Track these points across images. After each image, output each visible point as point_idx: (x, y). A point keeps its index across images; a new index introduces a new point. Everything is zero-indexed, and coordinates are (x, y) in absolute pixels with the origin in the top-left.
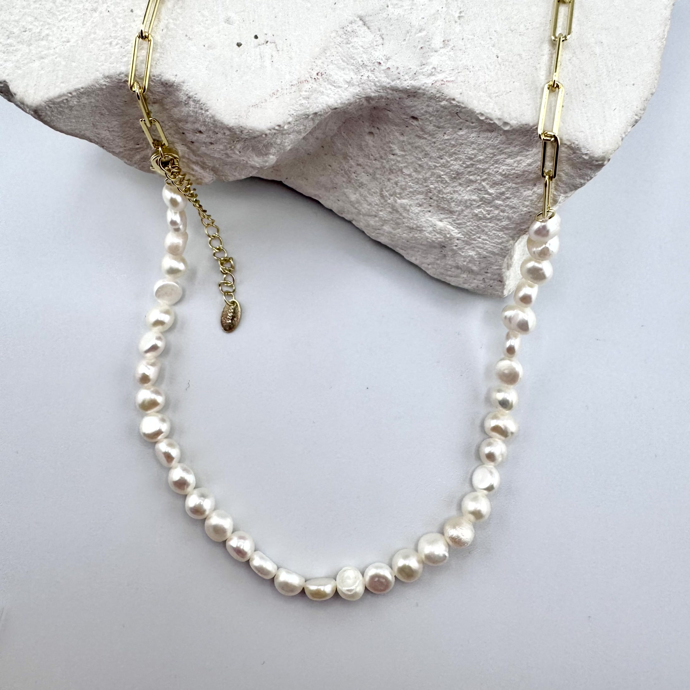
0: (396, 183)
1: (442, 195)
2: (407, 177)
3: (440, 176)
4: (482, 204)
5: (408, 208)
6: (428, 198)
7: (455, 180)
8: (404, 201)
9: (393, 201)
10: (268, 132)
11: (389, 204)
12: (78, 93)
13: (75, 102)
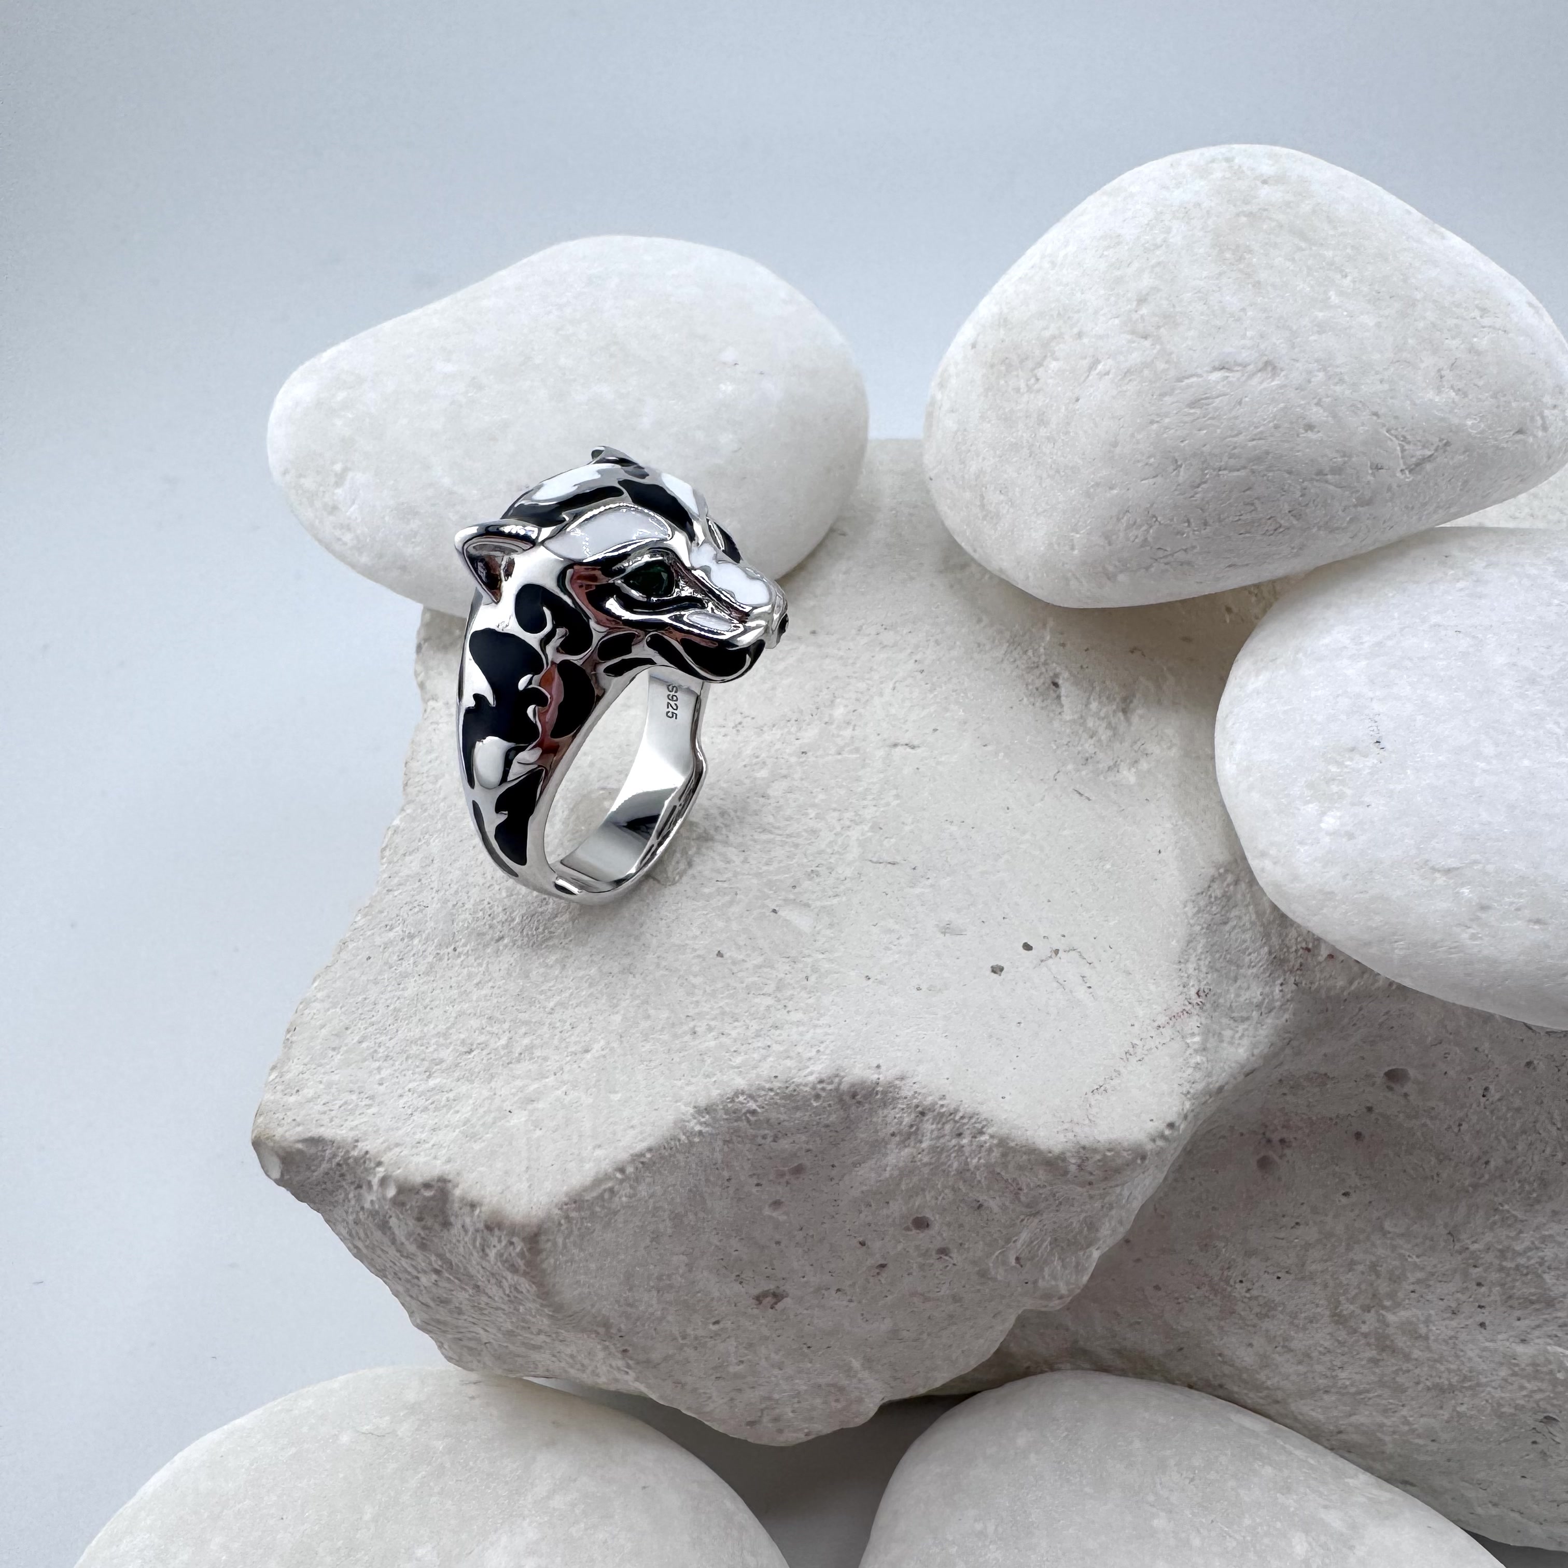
0: (1373, 1267)
1: (1513, 1259)
2: (1400, 1242)
5: (1423, 1330)
6: (1474, 1283)
7: (1538, 1207)
8: (1404, 1314)
9: (1377, 1325)
11: (1366, 1335)
12: (637, 1168)
13: (626, 1196)
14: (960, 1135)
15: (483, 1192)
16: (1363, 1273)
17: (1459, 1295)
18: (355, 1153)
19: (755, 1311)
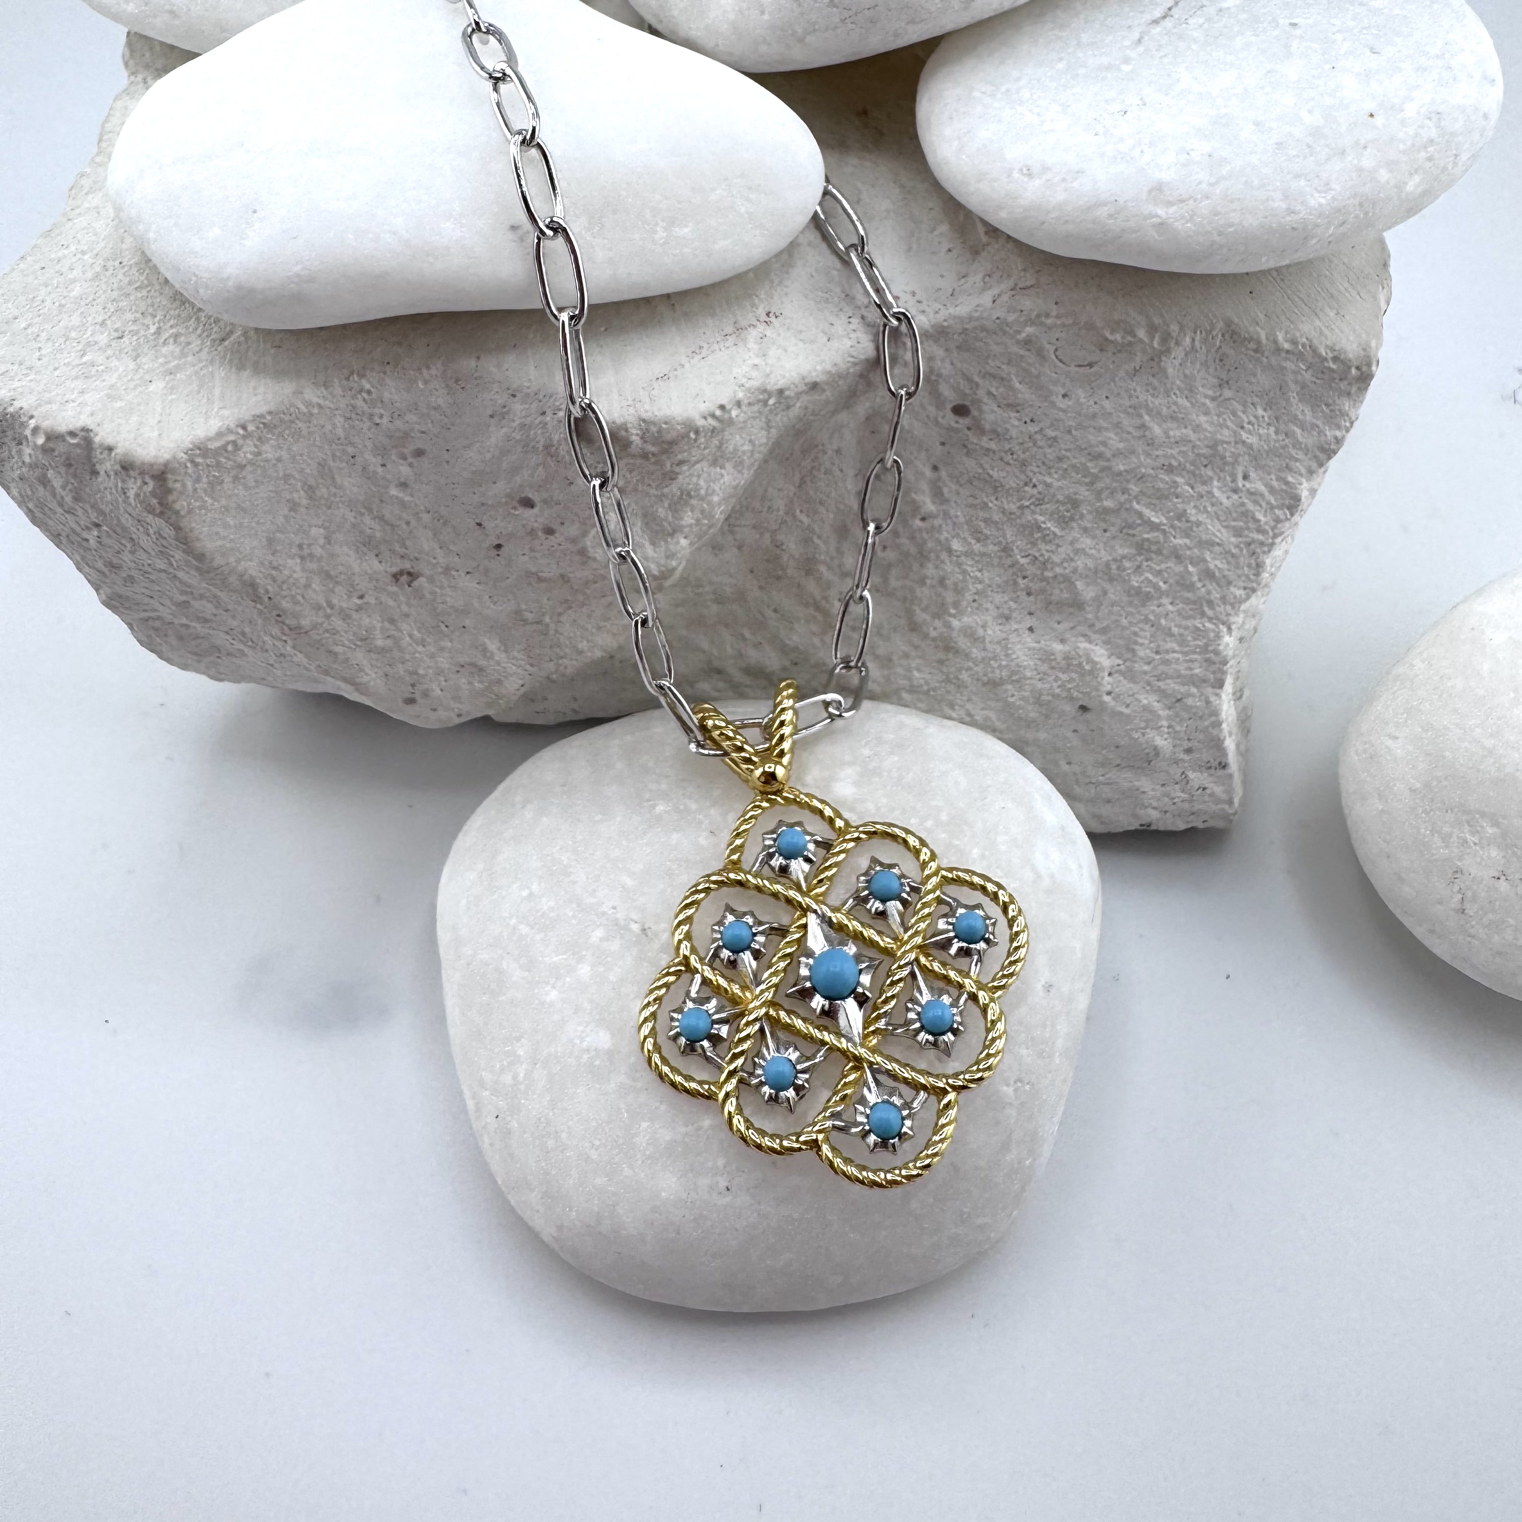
0: (942, 581)
1: (1052, 570)
2: (963, 558)
3: (1039, 528)
4: (1147, 560)
5: (980, 632)
6: (1023, 593)
7: (1074, 524)
8: (966, 619)
9: (944, 630)
10: (701, 423)
11: (934, 640)
12: (258, 428)
13: (251, 453)
14: (544, 413)
15: (118, 439)
16: (933, 587)
17: (1011, 603)
18: (11, 410)
19: (394, 589)
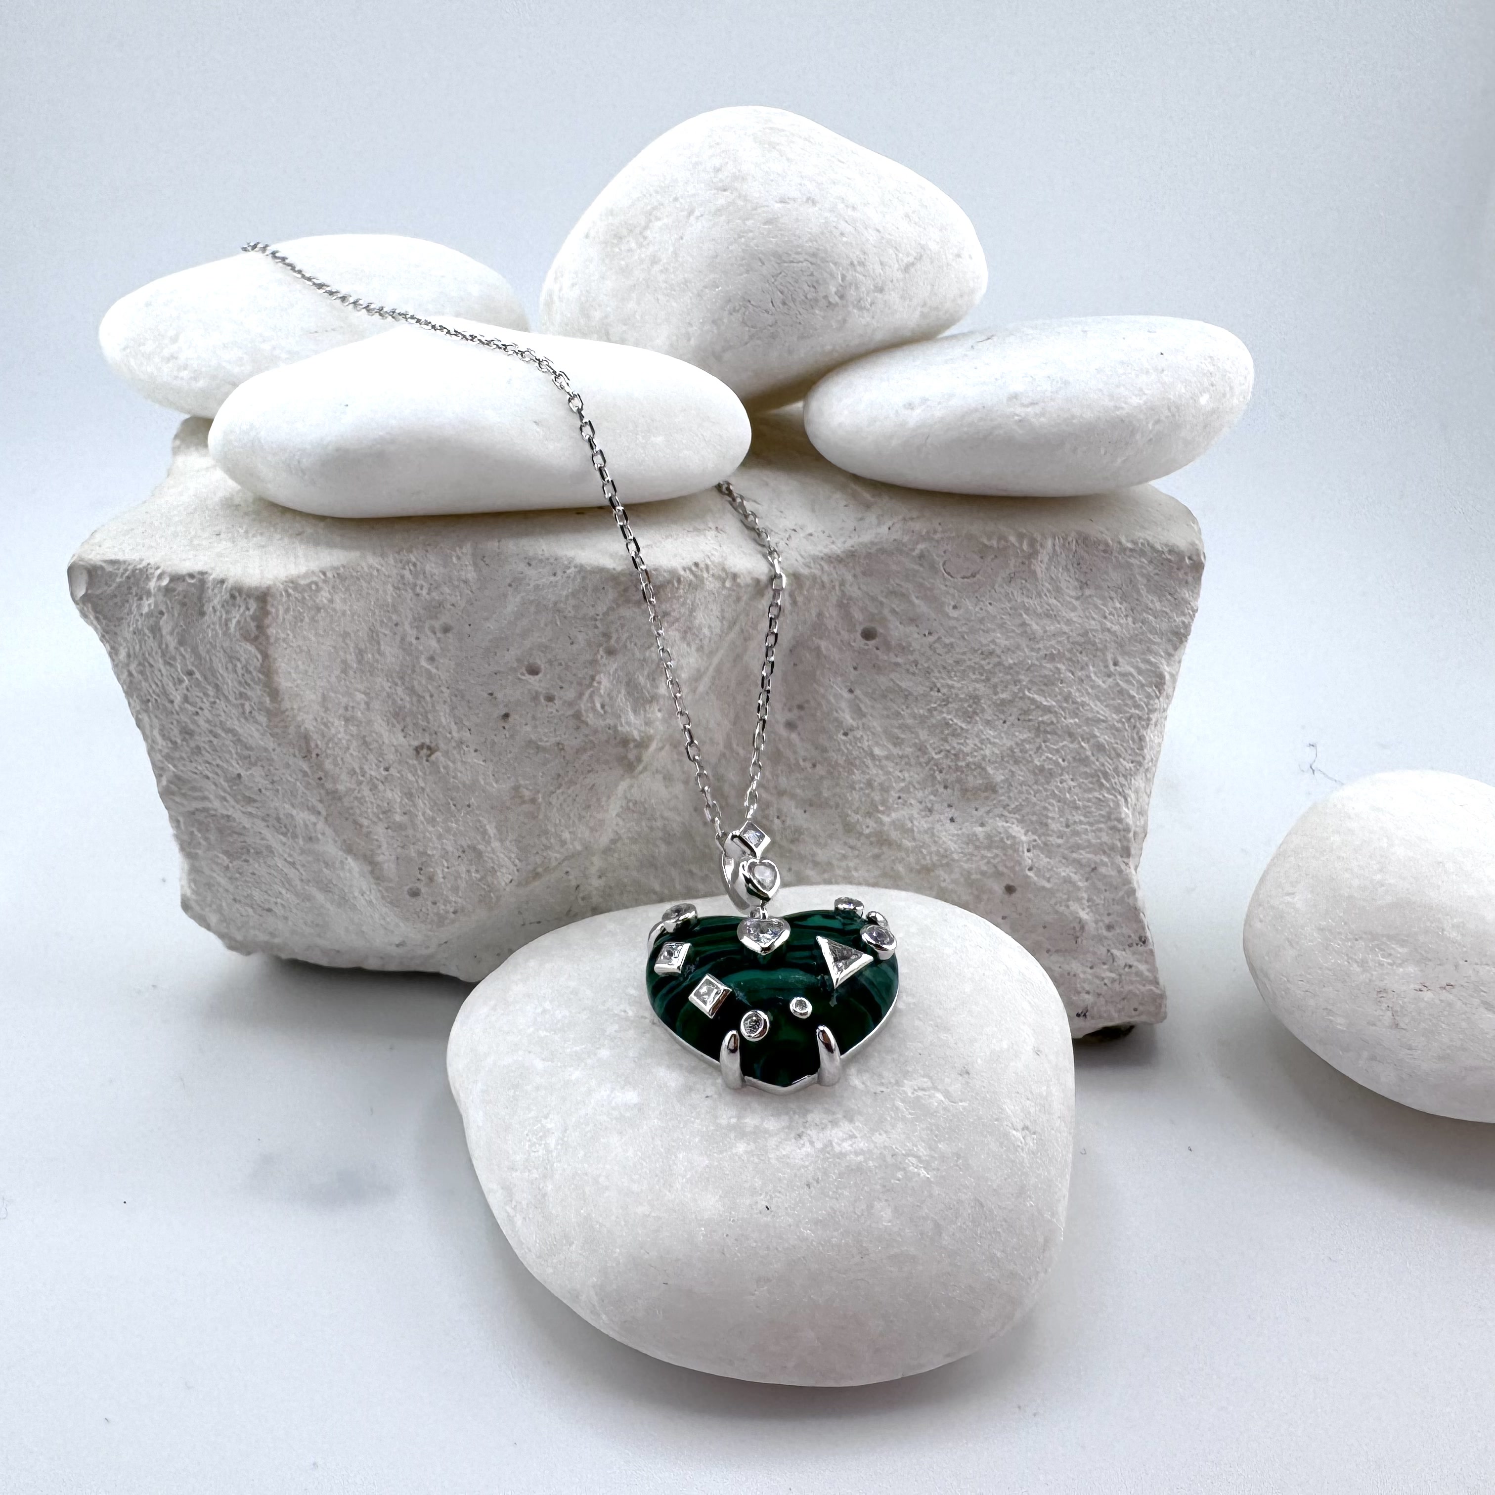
17: (932, 797)
19: (415, 762)
